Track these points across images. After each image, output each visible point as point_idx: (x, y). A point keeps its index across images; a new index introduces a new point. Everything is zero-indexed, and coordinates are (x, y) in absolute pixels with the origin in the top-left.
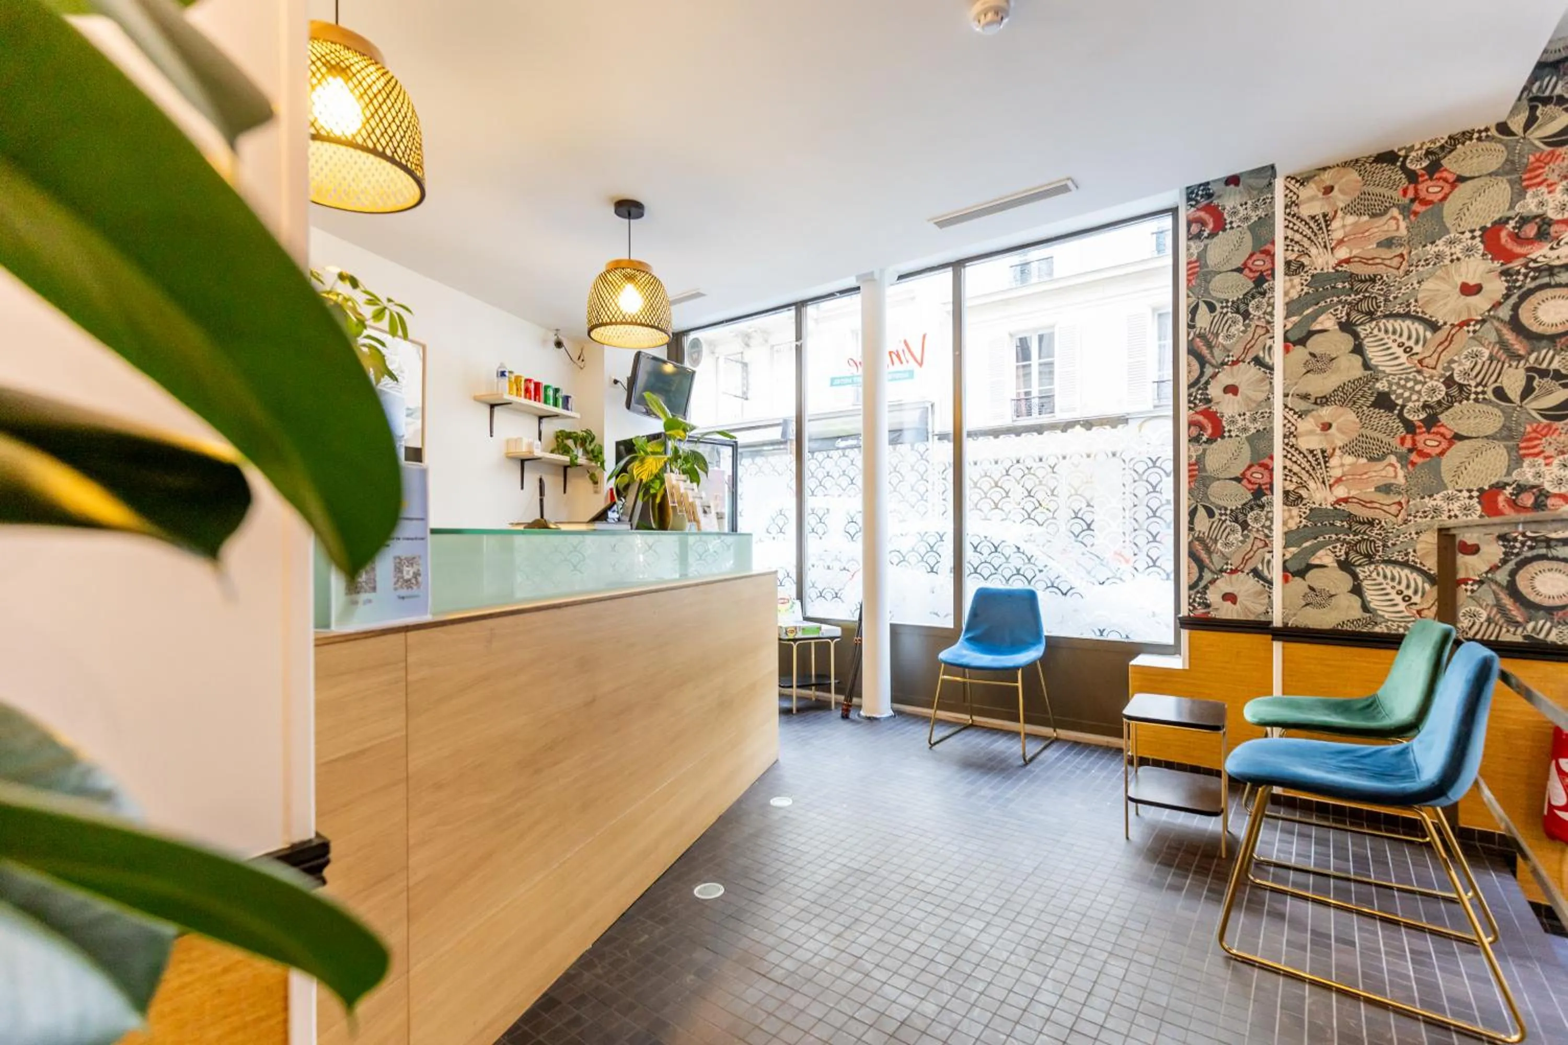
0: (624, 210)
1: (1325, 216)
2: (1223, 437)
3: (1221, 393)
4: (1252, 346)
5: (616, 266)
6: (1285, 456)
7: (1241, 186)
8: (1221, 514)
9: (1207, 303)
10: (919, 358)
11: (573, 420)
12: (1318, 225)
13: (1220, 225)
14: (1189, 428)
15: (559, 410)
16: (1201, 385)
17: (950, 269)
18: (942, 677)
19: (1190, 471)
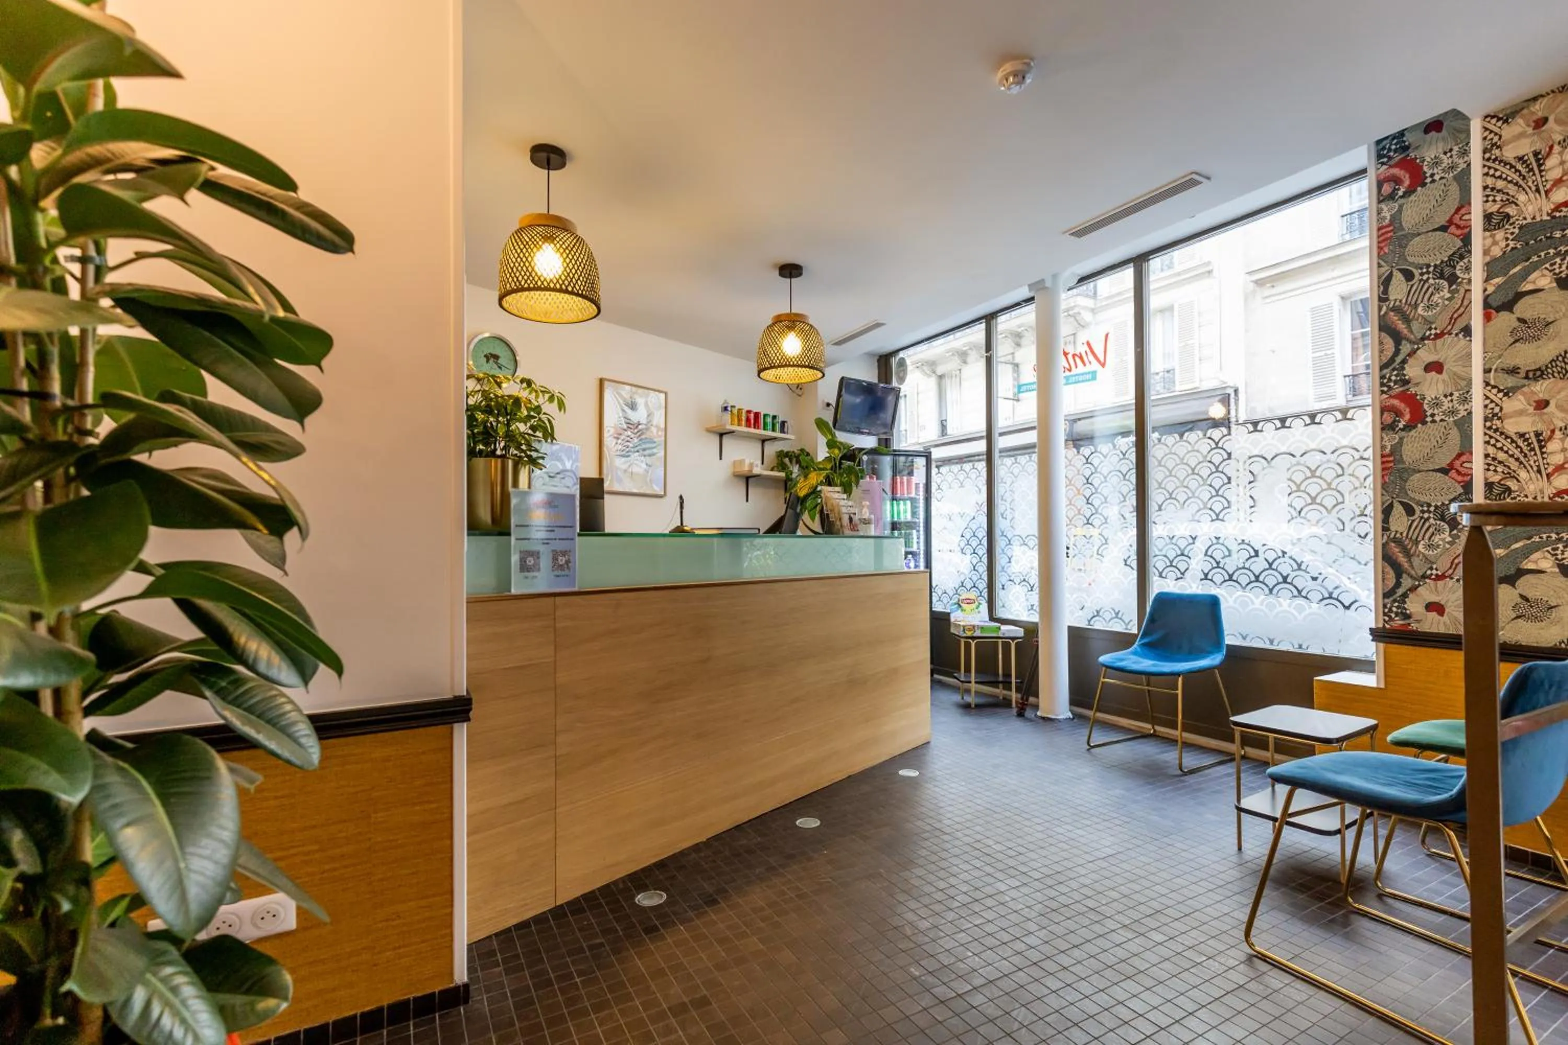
0: (787, 272)
1: (1536, 154)
2: (1424, 423)
3: (1422, 372)
4: (1460, 315)
5: (778, 319)
6: (1488, 443)
7: (1444, 132)
8: (1423, 512)
9: (1403, 271)
10: (1102, 359)
11: (790, 442)
12: (1528, 166)
13: (1419, 179)
14: (1382, 414)
15: (777, 434)
16: (1396, 365)
17: (1132, 265)
18: (1102, 680)
19: (1383, 463)
